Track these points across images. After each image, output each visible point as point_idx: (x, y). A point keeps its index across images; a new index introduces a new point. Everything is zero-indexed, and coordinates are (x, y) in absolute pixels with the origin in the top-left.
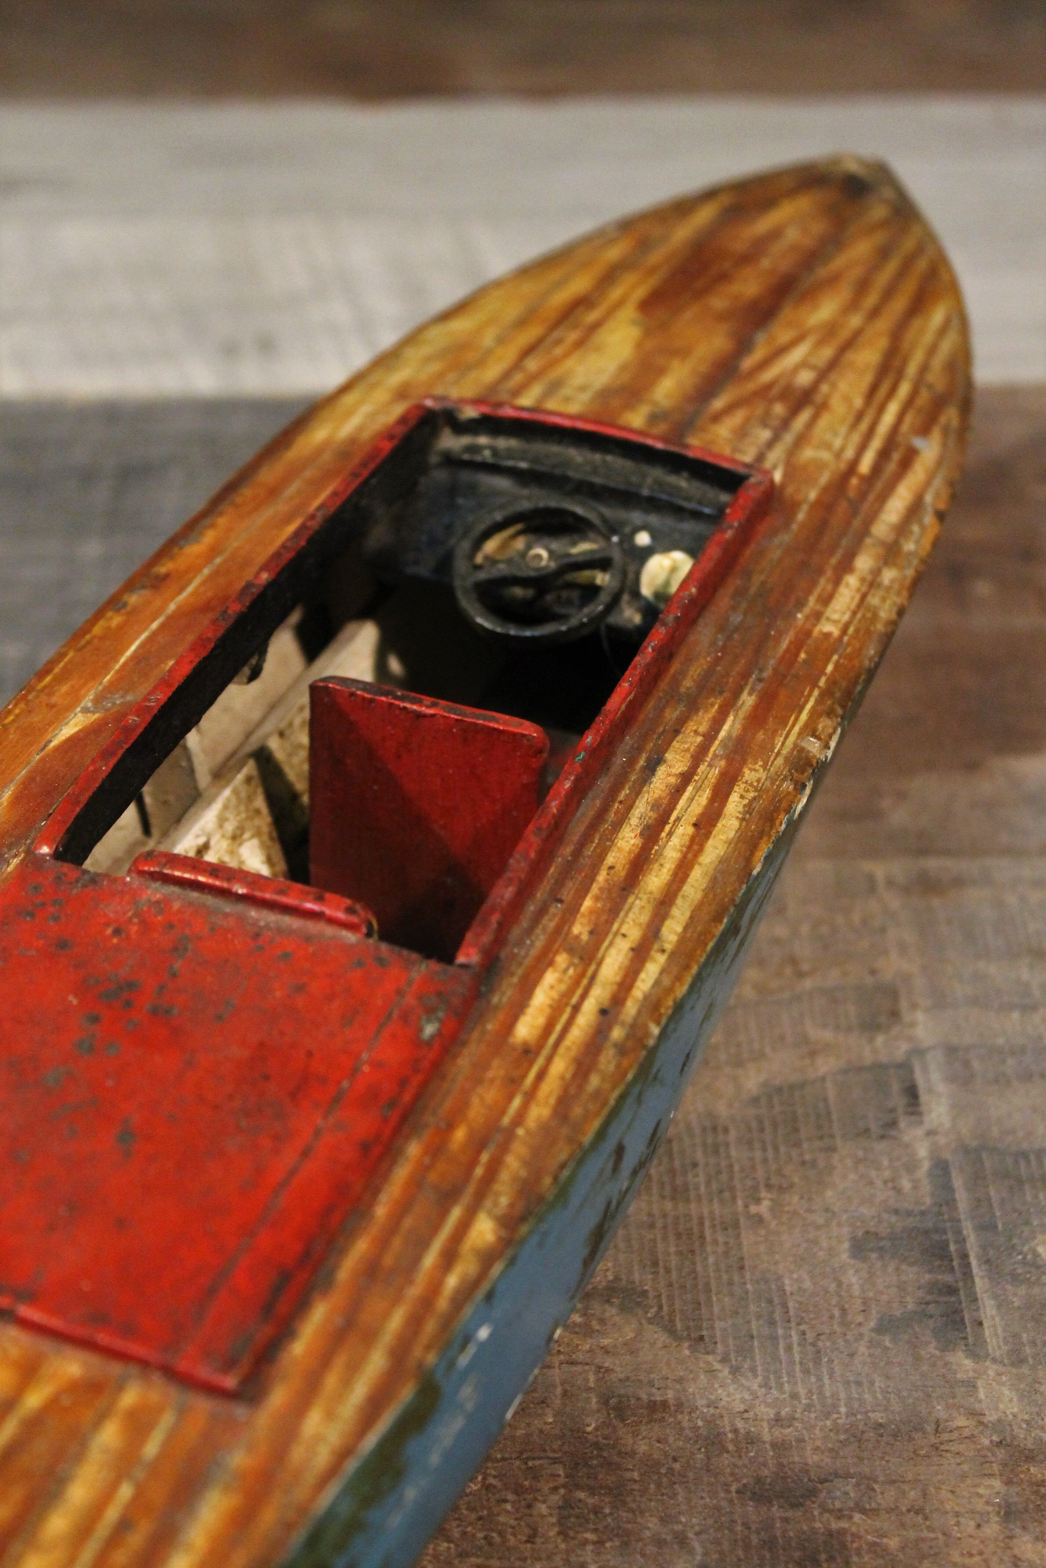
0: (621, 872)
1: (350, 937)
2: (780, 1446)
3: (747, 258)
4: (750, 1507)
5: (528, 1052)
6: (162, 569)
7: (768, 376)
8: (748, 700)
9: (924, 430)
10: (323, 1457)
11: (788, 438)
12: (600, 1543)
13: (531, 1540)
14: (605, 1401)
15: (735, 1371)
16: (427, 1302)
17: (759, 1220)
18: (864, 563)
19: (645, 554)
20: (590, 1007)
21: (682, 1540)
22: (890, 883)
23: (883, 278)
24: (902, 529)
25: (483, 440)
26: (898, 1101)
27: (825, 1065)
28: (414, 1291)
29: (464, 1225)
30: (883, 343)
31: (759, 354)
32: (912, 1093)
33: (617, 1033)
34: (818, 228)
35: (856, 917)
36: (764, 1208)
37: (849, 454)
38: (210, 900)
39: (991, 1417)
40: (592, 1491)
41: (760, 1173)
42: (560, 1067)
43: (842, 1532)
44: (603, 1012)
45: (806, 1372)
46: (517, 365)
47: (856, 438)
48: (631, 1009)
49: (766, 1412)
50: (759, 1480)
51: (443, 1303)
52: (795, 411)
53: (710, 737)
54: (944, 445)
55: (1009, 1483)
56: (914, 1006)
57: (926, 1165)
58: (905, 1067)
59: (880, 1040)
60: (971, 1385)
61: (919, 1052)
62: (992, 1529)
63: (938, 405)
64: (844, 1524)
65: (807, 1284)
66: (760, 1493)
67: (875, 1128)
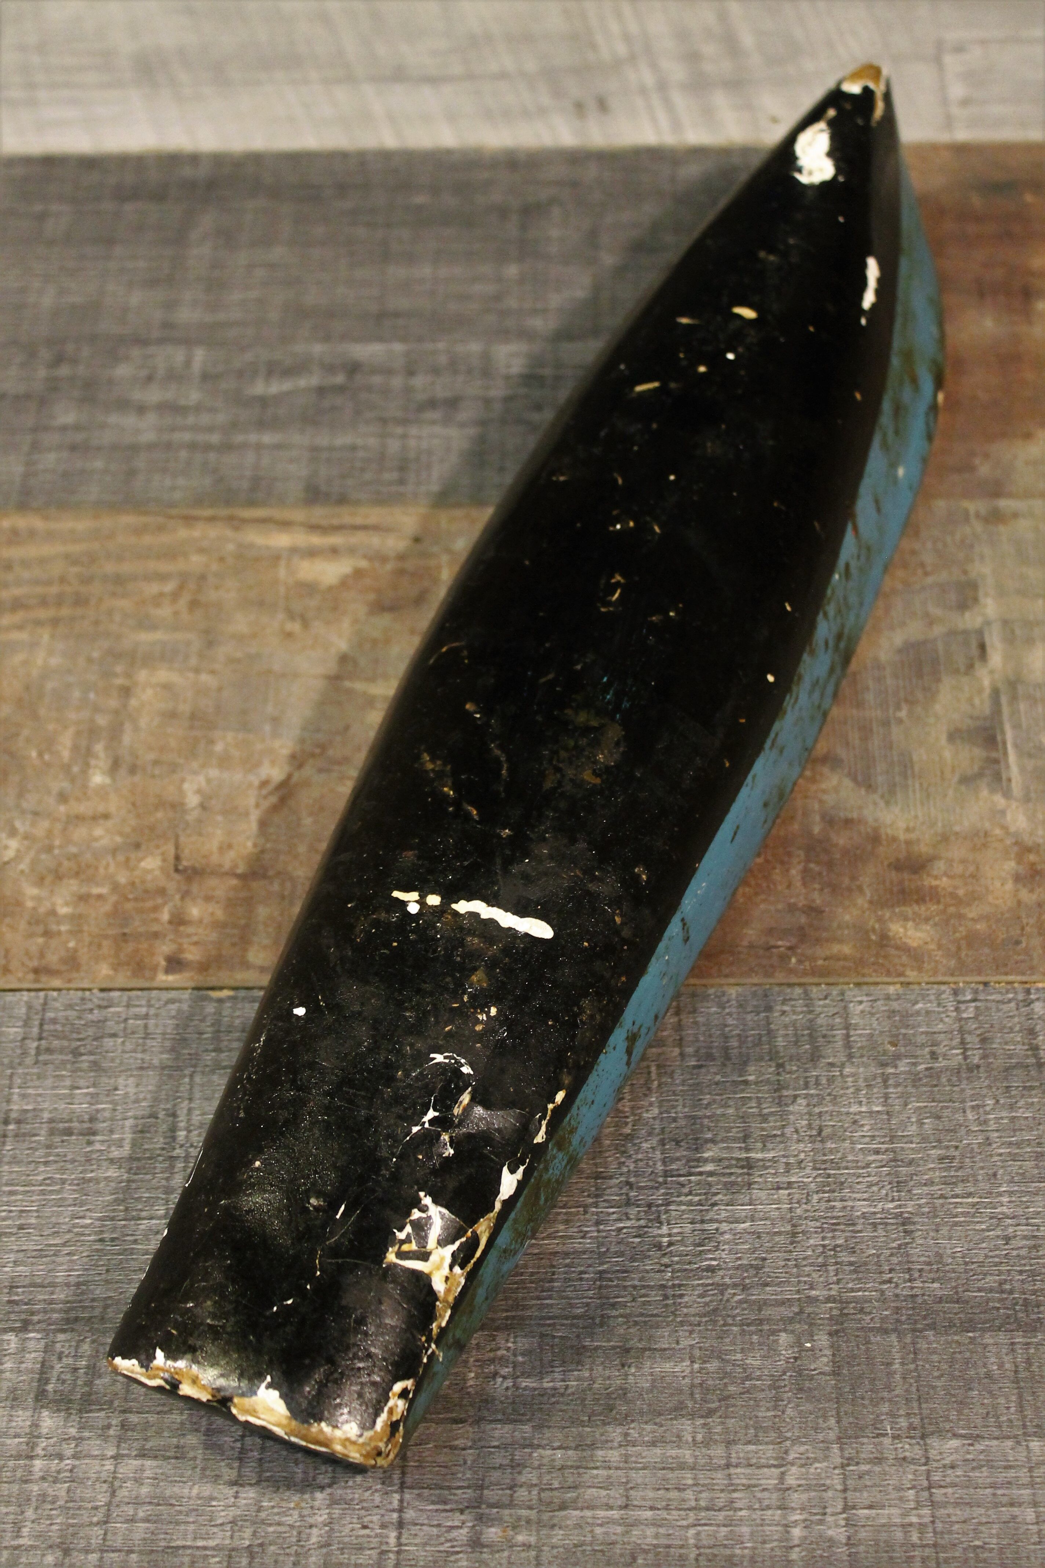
2: (908, 843)
4: (894, 873)
12: (822, 890)
13: (789, 886)
14: (823, 817)
15: (887, 803)
17: (900, 721)
21: (860, 889)
22: (978, 515)
26: (975, 651)
27: (938, 630)
32: (982, 647)
35: (958, 537)
36: (903, 714)
39: (1012, 829)
40: (818, 863)
41: (902, 694)
43: (937, 887)
45: (922, 804)
49: (902, 825)
50: (898, 860)
55: (1018, 863)
56: (986, 595)
57: (987, 691)
58: (980, 633)
59: (967, 615)
60: (1003, 812)
61: (988, 623)
62: (1009, 886)
64: (937, 882)
65: (924, 757)
66: (898, 866)
67: (962, 668)
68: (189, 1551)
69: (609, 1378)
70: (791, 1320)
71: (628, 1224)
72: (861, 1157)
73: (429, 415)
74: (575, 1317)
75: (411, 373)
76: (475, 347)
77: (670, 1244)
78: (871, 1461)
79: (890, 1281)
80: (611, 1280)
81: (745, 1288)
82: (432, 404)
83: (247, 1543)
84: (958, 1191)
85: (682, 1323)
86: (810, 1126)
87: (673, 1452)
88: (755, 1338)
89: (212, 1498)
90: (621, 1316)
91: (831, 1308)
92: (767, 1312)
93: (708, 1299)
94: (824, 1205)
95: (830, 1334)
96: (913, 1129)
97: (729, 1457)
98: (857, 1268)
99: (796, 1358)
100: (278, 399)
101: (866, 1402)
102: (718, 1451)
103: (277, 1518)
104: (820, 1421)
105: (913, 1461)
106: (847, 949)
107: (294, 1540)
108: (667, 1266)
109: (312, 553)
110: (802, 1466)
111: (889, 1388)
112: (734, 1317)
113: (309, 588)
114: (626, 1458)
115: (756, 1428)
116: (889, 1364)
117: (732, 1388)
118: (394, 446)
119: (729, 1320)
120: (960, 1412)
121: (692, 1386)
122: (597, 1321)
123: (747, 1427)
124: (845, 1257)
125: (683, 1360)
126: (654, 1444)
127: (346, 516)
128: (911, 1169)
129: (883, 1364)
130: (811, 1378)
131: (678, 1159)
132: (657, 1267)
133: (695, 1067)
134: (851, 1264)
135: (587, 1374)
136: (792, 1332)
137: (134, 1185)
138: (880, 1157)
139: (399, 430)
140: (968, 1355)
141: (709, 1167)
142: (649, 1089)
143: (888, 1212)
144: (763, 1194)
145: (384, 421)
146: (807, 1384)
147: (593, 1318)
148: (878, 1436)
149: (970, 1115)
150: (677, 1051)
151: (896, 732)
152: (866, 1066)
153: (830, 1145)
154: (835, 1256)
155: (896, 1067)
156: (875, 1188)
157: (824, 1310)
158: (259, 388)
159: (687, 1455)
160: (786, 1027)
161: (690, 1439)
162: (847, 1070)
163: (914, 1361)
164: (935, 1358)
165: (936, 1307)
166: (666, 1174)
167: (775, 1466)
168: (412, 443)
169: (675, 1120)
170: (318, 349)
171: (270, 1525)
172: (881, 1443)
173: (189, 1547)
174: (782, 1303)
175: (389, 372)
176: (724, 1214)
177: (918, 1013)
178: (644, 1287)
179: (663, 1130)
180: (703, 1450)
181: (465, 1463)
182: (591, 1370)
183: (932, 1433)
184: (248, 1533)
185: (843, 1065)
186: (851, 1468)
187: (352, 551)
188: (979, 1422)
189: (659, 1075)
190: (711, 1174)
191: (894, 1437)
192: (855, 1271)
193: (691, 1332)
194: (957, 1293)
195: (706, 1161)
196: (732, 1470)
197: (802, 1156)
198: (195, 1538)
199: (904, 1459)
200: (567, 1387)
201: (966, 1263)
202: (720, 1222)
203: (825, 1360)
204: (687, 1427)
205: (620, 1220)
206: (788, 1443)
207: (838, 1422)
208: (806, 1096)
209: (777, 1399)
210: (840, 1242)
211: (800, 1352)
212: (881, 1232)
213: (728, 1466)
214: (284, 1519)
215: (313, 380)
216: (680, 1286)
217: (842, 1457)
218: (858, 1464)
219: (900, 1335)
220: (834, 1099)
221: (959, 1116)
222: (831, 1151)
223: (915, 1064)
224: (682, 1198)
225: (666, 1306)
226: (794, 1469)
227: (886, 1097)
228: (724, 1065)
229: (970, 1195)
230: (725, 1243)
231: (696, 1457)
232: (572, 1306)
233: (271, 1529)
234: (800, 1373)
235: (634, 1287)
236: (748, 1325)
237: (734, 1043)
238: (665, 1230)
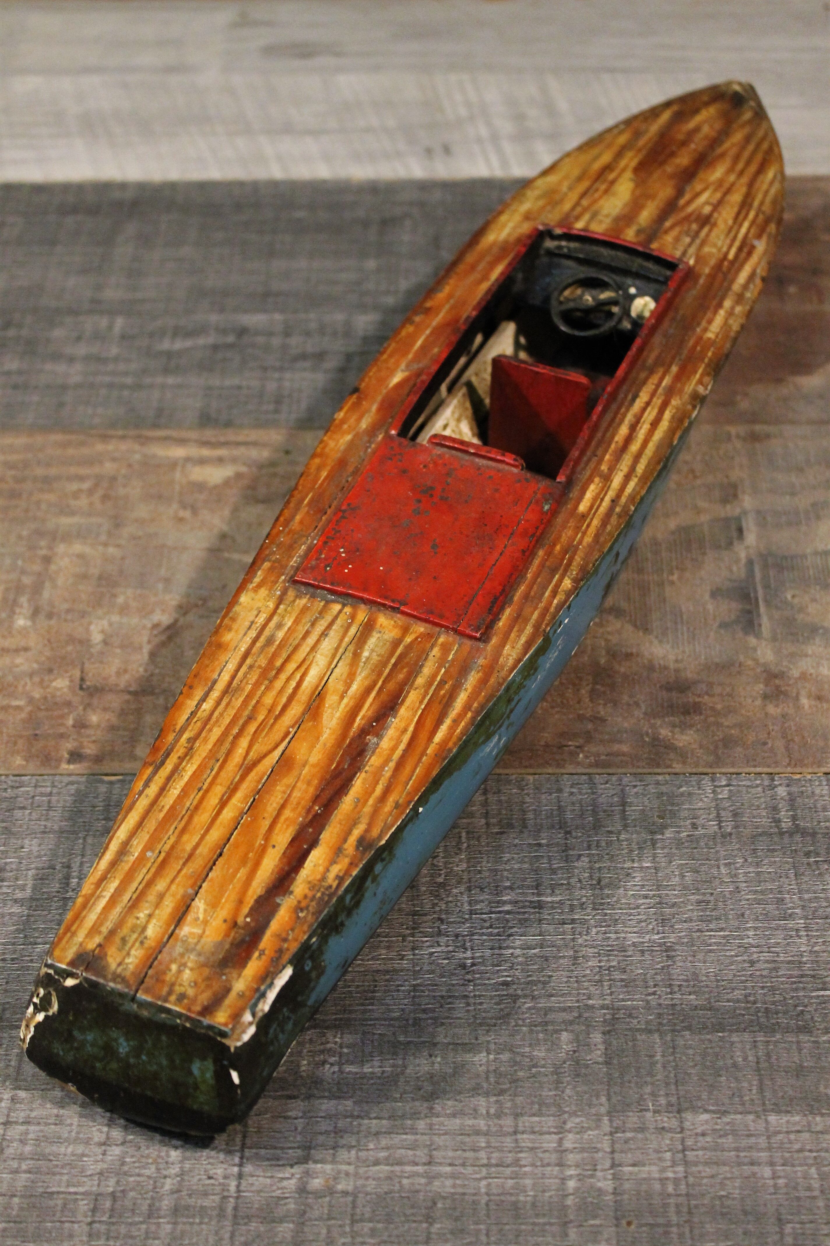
0: (621, 444)
1: (515, 470)
2: (677, 671)
3: (684, 143)
4: (664, 693)
5: (584, 516)
6: (428, 304)
7: (690, 209)
8: (674, 369)
9: (759, 236)
10: (511, 662)
11: (698, 241)
12: (605, 705)
13: (579, 702)
14: (608, 652)
15: (661, 642)
16: (546, 609)
17: (672, 583)
18: (727, 304)
19: (632, 298)
20: (607, 499)
21: (637, 704)
22: (738, 436)
23: (746, 154)
24: (745, 287)
25: (564, 243)
26: (735, 534)
27: (704, 518)
28: (542, 605)
29: (560, 581)
30: (744, 190)
31: (687, 197)
32: (740, 530)
33: (618, 509)
34: (718, 125)
35: (721, 452)
36: (675, 577)
37: (725, 249)
38: (459, 454)
39: (762, 661)
40: (603, 685)
41: (674, 563)
42: (596, 522)
43: (699, 703)
44: (613, 501)
45: (689, 643)
46: (578, 204)
47: (728, 241)
48: (623, 500)
49: (672, 657)
50: (668, 683)
51: (552, 609)
52: (702, 227)
53: (658, 385)
54: (768, 244)
55: (766, 686)
56: (744, 492)
57: (744, 561)
58: (738, 519)
59: (728, 507)
60: (755, 649)
61: (745, 513)
62: (758, 702)
63: (767, 221)
64: (700, 699)
65: (691, 608)
66: (668, 688)
67: (723, 544)
68: (61, 1196)
69: (419, 1065)
70: (571, 1023)
71: (439, 949)
72: (632, 901)
73: (300, 364)
74: (392, 1019)
75: (287, 334)
76: (340, 317)
77: (473, 965)
78: (635, 1130)
79: (654, 993)
80: (423, 991)
81: (533, 998)
82: (303, 357)
83: (111, 1189)
84: (712, 926)
85: (481, 1025)
86: (591, 878)
87: (470, 1122)
88: (541, 1036)
89: (83, 1155)
90: (431, 1018)
91: (605, 1014)
92: (551, 1017)
93: (502, 1006)
94: (600, 937)
95: (604, 1033)
96: (676, 880)
97: (516, 1126)
98: (627, 984)
99: (574, 1052)
100: (180, 353)
101: (632, 1085)
102: (508, 1122)
103: (137, 1171)
104: (594, 1099)
105: (670, 1130)
106: (625, 748)
107: (151, 1187)
108: (469, 981)
109: (202, 461)
110: (578, 1133)
111: (651, 1074)
112: (524, 1020)
113: (200, 487)
114: (431, 1126)
115: (540, 1105)
116: (651, 1056)
117: (521, 1074)
118: (271, 386)
119: (520, 1022)
120: (710, 1093)
121: (488, 1071)
122: (411, 1022)
123: (533, 1103)
124: (617, 975)
125: (480, 1052)
126: (454, 1115)
127: (231, 435)
128: (673, 910)
129: (647, 1056)
130: (587, 1066)
131: (482, 901)
132: (461, 982)
133: (497, 833)
134: (622, 980)
135: (400, 1062)
136: (572, 1031)
137: (32, 919)
138: (648, 901)
139: (277, 375)
140: (718, 1050)
141: (507, 908)
142: (460, 849)
143: (654, 942)
144: (551, 928)
145: (265, 369)
146: (583, 1071)
147: (407, 1020)
148: (641, 1111)
149: (723, 870)
150: (483, 821)
151: (668, 590)
152: (638, 833)
153: (606, 891)
154: (609, 975)
155: (663, 834)
156: (643, 924)
157: (599, 1015)
158: (166, 345)
159: (482, 1124)
160: (573, 804)
161: (484, 1112)
162: (623, 837)
163: (673, 1053)
164: (691, 1052)
165: (691, 1013)
166: (471, 913)
167: (555, 1133)
168: (287, 384)
169: (480, 872)
170: (214, 318)
171: (131, 1176)
172: (644, 1117)
173: (63, 1193)
174: (564, 1010)
175: (271, 334)
176: (518, 943)
177: (682, 794)
178: (450, 997)
179: (470, 880)
180: (496, 1121)
181: (296, 1129)
182: (404, 1059)
183: (687, 1109)
184: (112, 1182)
185: (619, 833)
186: (619, 1135)
187: (234, 460)
188: (727, 1101)
189: (468, 838)
190: (508, 912)
191: (655, 1112)
192: (626, 986)
193: (488, 1031)
194: (710, 1003)
195: (505, 903)
196: (519, 1136)
197: (584, 900)
198: (68, 1186)
199: (663, 1128)
200: (383, 1072)
201: (718, 981)
202: (515, 948)
203: (599, 1052)
204: (481, 1103)
205: (432, 946)
206: (566, 1116)
207: (609, 1100)
208: (589, 855)
209: (558, 1082)
210: (614, 963)
211: (578, 1046)
212: (647, 956)
213: (515, 1133)
214: (143, 1171)
215: (210, 339)
216: (480, 996)
217: (611, 1126)
218: (624, 1132)
219: (662, 1034)
220: (612, 858)
221: (715, 871)
222: (608, 896)
223: (678, 832)
224: (484, 931)
225: (468, 1011)
226: (570, 1136)
227: (654, 856)
228: (521, 832)
229: (722, 930)
230: (518, 964)
231: (489, 1126)
232: (390, 1011)
233: (132, 1179)
234: (577, 1062)
235: (442, 997)
236: (536, 1026)
237: (530, 815)
238: (469, 954)
